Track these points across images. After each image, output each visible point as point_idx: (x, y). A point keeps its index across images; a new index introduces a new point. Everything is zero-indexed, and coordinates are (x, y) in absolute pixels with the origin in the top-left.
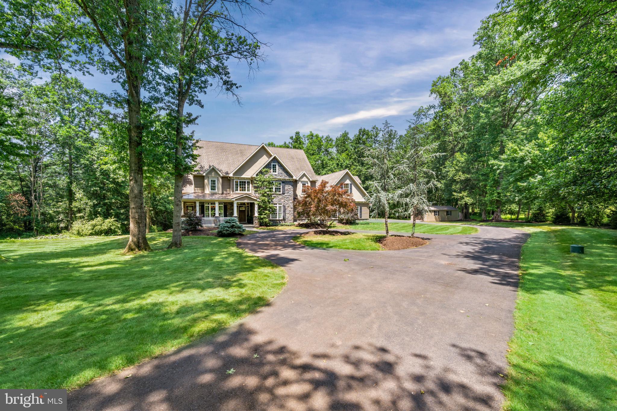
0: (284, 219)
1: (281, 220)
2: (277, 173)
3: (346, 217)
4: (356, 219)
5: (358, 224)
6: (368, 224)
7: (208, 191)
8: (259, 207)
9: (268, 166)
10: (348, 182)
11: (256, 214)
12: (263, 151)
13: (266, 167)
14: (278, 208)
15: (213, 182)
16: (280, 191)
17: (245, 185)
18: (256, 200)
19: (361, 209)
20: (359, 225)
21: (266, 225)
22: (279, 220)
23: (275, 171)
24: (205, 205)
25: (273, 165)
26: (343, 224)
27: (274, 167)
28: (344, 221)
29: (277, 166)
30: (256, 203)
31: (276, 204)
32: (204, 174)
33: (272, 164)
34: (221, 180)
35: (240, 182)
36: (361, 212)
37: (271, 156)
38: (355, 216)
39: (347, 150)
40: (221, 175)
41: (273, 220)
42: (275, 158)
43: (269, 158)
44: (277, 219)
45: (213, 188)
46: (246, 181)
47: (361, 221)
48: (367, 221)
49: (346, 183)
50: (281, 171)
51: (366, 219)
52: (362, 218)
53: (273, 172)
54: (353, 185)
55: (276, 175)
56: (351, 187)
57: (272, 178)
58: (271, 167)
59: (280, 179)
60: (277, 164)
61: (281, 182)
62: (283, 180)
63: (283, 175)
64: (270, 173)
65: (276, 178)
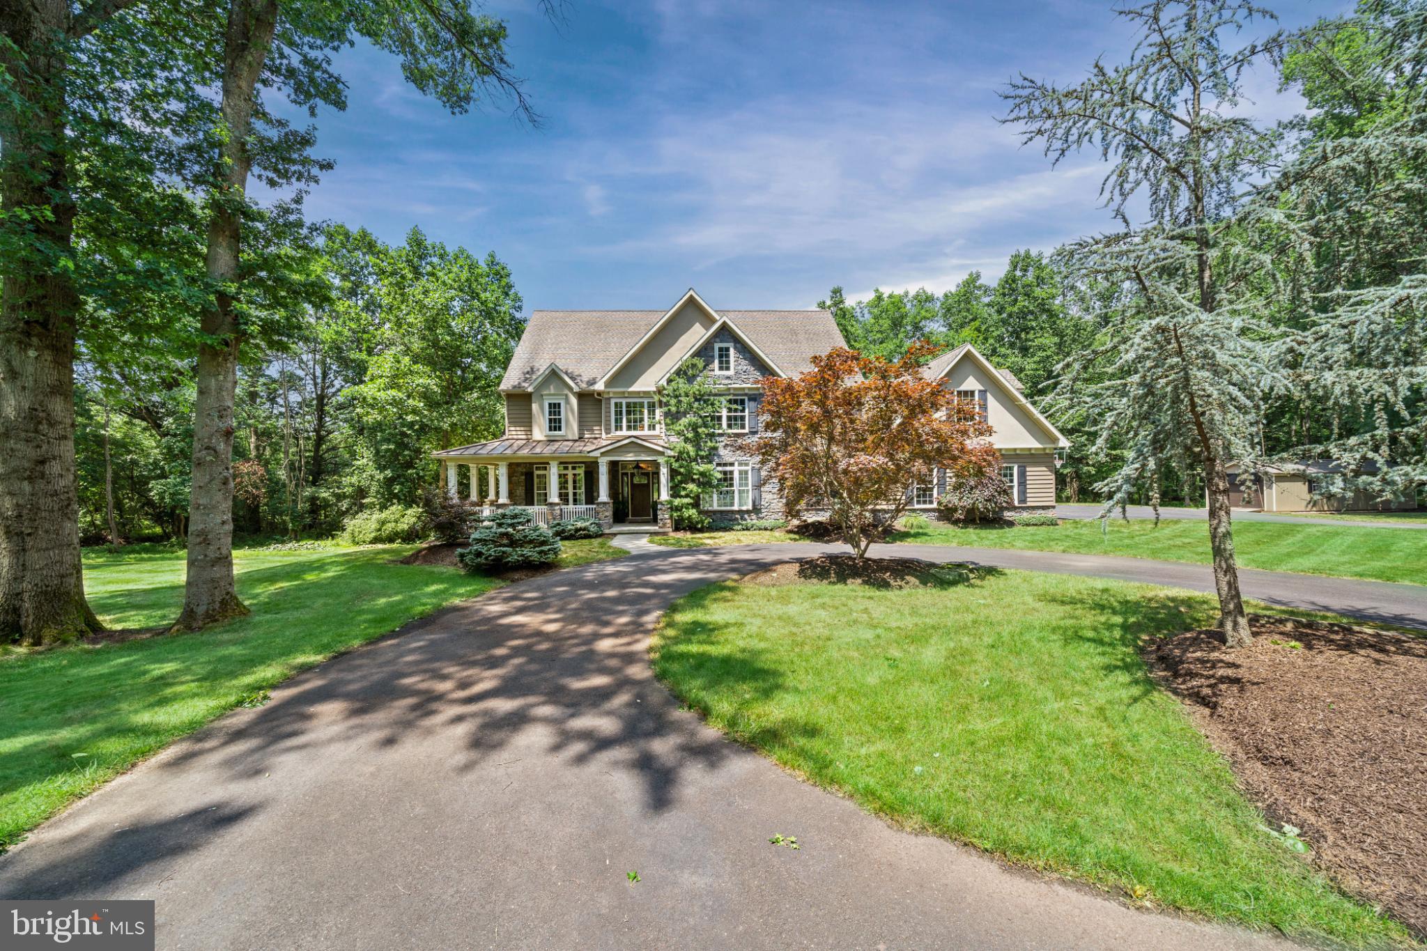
0: (756, 510)
1: (748, 512)
2: (731, 372)
3: (967, 502)
4: (1002, 509)
5: (1011, 524)
6: (1053, 523)
7: (539, 433)
8: (673, 473)
9: (704, 352)
10: (971, 384)
11: (665, 495)
12: (692, 310)
13: (698, 354)
14: (736, 475)
15: (555, 408)
16: (743, 427)
17: (641, 413)
18: (662, 454)
19: (1022, 475)
20: (1016, 529)
21: (693, 528)
22: (740, 512)
23: (724, 365)
24: (537, 472)
25: (721, 349)
26: (956, 522)
27: (724, 353)
28: (959, 515)
29: (732, 351)
30: (661, 460)
31: (732, 464)
32: (530, 390)
33: (717, 346)
34: (574, 401)
35: (628, 405)
36: (1023, 484)
37: (714, 321)
38: (1002, 499)
39: (974, 319)
40: (576, 389)
41: (721, 512)
42: (724, 328)
43: (707, 329)
44: (736, 508)
45: (555, 424)
46: (646, 401)
47: (1025, 515)
48: (1050, 514)
49: (963, 388)
50: (745, 365)
51: (1044, 508)
52: (1029, 504)
53: (721, 368)
54: (989, 395)
55: (728, 378)
56: (985, 400)
57: (718, 386)
58: (712, 356)
59: (742, 389)
60: (732, 345)
61: (745, 397)
62: (752, 392)
63: (750, 376)
64: (712, 373)
65: (728, 386)
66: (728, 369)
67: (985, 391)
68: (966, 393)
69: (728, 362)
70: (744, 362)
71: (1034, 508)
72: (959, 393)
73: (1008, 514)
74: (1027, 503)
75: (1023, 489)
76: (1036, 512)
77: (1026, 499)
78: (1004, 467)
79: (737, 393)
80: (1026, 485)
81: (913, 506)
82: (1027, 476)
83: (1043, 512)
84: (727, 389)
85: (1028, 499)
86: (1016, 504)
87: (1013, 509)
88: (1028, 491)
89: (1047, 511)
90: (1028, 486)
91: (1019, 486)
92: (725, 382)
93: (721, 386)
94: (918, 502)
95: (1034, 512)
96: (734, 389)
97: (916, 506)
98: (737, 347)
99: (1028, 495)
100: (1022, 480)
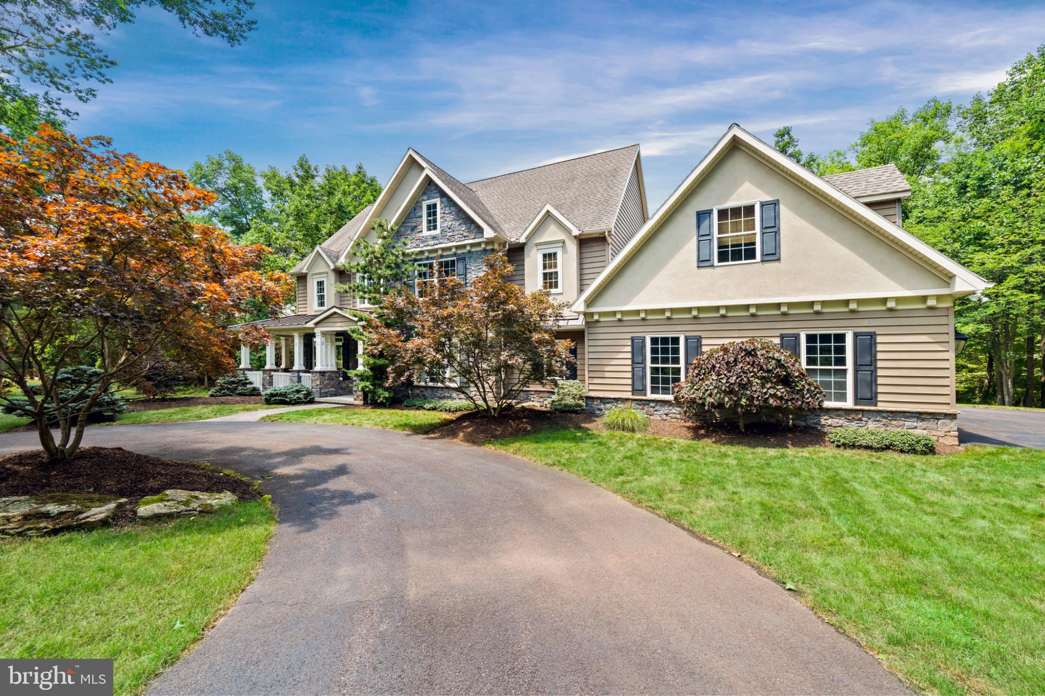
1: (455, 390)
2: (439, 231)
7: (311, 309)
9: (413, 213)
12: (415, 169)
13: (408, 216)
15: (321, 286)
18: (356, 323)
23: (432, 224)
25: (429, 207)
27: (431, 211)
29: (438, 208)
32: (305, 271)
33: (425, 204)
34: (332, 278)
40: (332, 266)
45: (321, 301)
49: (730, 202)
50: (450, 221)
52: (881, 406)
53: (429, 229)
55: (434, 238)
57: (425, 248)
58: (421, 217)
59: (449, 249)
60: (437, 201)
61: (455, 258)
62: (459, 252)
63: (455, 233)
64: (420, 235)
65: (436, 247)
66: (435, 228)
67: (776, 203)
68: (736, 212)
69: (435, 221)
70: (451, 217)
71: (894, 414)
72: (723, 214)
73: (830, 422)
74: (876, 405)
75: (869, 378)
76: (901, 423)
77: (876, 397)
78: (822, 336)
79: (445, 254)
80: (876, 368)
81: (645, 395)
82: (877, 351)
83: (920, 424)
84: (436, 251)
85: (880, 397)
86: (849, 404)
87: (840, 413)
88: (880, 381)
89: (931, 424)
90: (880, 372)
91: (856, 371)
92: (432, 242)
93: (429, 248)
94: (654, 390)
95: (894, 422)
96: (443, 249)
97: (650, 396)
98: (442, 202)
99: (880, 389)
100: (867, 360)
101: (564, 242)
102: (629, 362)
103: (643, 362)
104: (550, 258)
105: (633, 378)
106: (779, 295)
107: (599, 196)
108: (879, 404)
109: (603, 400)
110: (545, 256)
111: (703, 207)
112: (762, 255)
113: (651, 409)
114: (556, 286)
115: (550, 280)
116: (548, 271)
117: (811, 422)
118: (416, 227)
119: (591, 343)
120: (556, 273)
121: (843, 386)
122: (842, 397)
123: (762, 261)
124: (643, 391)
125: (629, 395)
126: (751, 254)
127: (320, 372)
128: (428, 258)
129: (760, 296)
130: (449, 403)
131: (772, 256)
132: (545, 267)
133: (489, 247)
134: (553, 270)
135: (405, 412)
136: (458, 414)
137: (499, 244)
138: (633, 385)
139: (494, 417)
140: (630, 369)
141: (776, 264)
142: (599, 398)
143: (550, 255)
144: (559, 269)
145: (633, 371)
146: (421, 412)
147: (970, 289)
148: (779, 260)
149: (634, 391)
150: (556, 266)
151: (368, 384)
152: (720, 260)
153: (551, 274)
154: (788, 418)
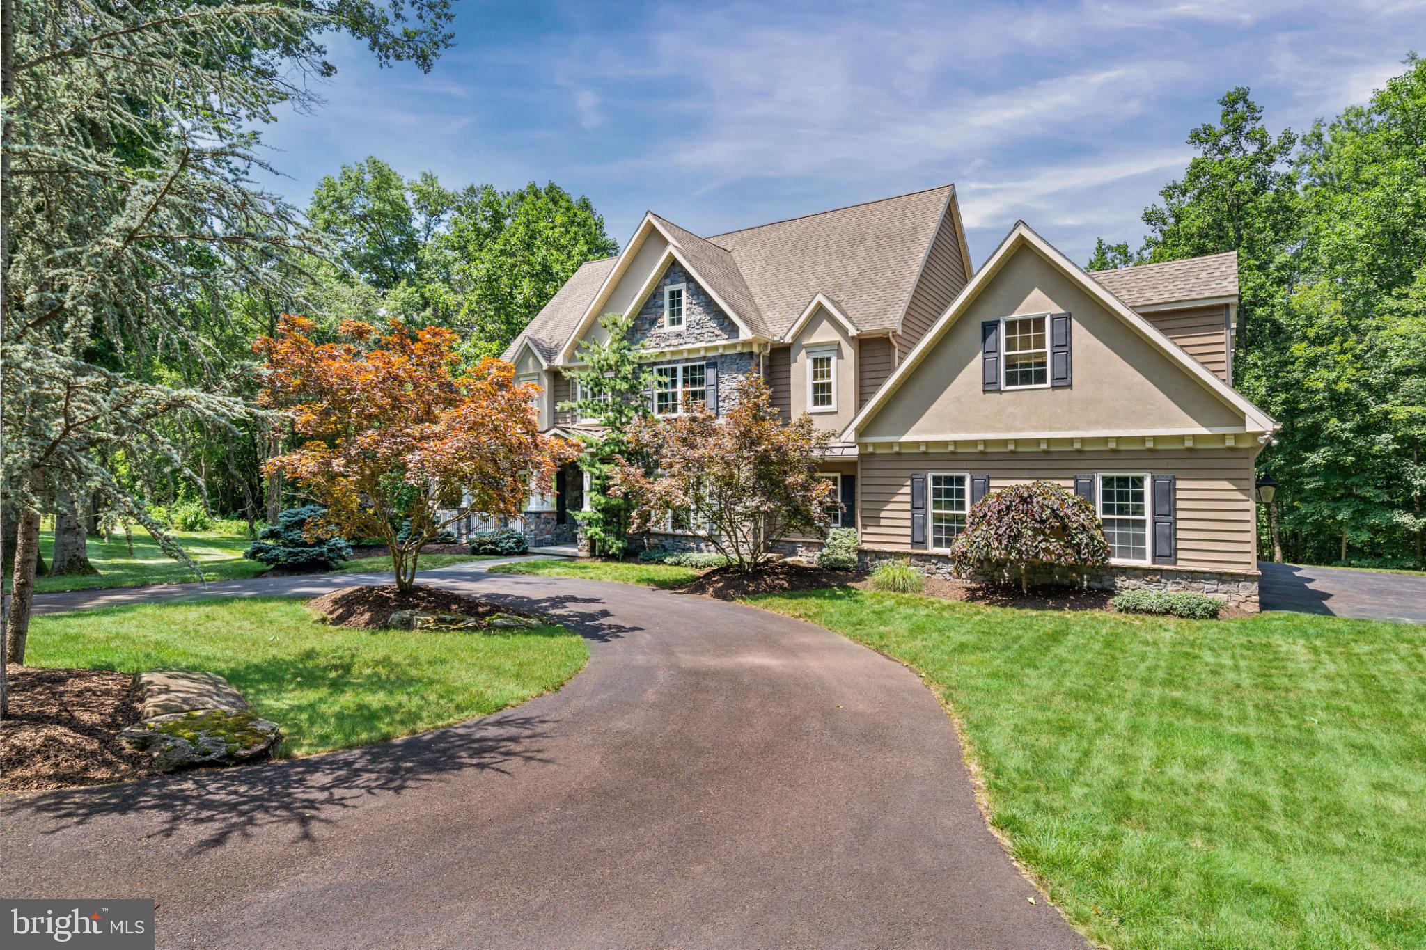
1: (705, 539)
2: (682, 327)
9: (651, 301)
10: (1036, 305)
12: (655, 244)
13: (647, 306)
23: (676, 317)
25: (672, 294)
27: (675, 300)
29: (684, 294)
33: (667, 290)
34: (546, 382)
40: (545, 366)
41: (674, 536)
42: (671, 262)
49: (1018, 314)
50: (699, 316)
51: (1221, 578)
52: (1181, 566)
53: (673, 323)
54: (1075, 323)
55: (679, 335)
56: (1068, 333)
57: (667, 349)
58: (662, 306)
59: (698, 350)
60: (682, 286)
61: (704, 363)
62: (710, 354)
63: (705, 330)
64: (661, 330)
65: (681, 348)
66: (679, 321)
67: (1068, 317)
68: (1025, 324)
69: (679, 312)
70: (699, 309)
71: (1194, 576)
72: (1011, 326)
73: (1126, 583)
74: (1175, 564)
75: (1167, 531)
76: (1201, 585)
77: (1176, 554)
78: (1119, 479)
79: (692, 356)
80: (1176, 520)
81: (926, 548)
82: (1176, 500)
83: (1221, 587)
84: (681, 352)
85: (1180, 555)
86: (1147, 562)
87: (1138, 572)
88: (1180, 535)
89: (1232, 587)
90: (1180, 525)
91: (1154, 523)
92: (675, 342)
93: (671, 349)
94: (937, 542)
95: (1194, 585)
96: (689, 351)
97: (933, 550)
98: (688, 289)
99: (1180, 545)
100: (1165, 509)
101: (839, 344)
102: (908, 507)
103: (924, 507)
104: (821, 364)
105: (912, 527)
106: (1071, 428)
107: (889, 274)
108: (1179, 562)
109: (879, 555)
110: (815, 361)
111: (989, 318)
112: (1053, 379)
113: (933, 567)
114: (829, 403)
115: (822, 393)
116: (819, 381)
117: (1106, 584)
118: (656, 320)
119: (866, 481)
120: (829, 385)
121: (1140, 539)
122: (1141, 554)
123: (1053, 387)
124: (924, 543)
125: (907, 549)
126: (1041, 377)
127: (535, 513)
128: (669, 362)
129: (1051, 429)
130: (695, 557)
131: (1064, 381)
132: (815, 377)
133: (746, 350)
134: (825, 381)
135: (643, 566)
136: (707, 570)
137: (759, 345)
138: (912, 536)
139: (747, 572)
140: (908, 515)
141: (1068, 391)
142: (873, 552)
143: (822, 360)
144: (833, 380)
145: (912, 519)
146: (661, 567)
147: (1260, 429)
148: (1070, 386)
149: (914, 543)
150: (829, 376)
151: (598, 530)
152: (1008, 384)
153: (823, 385)
154: (1082, 579)
